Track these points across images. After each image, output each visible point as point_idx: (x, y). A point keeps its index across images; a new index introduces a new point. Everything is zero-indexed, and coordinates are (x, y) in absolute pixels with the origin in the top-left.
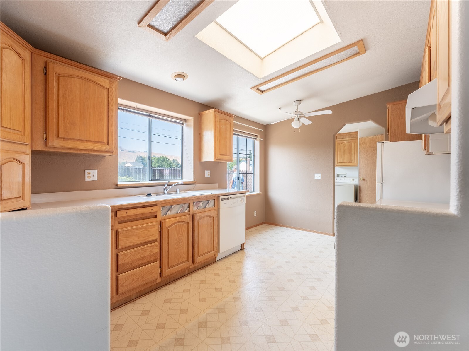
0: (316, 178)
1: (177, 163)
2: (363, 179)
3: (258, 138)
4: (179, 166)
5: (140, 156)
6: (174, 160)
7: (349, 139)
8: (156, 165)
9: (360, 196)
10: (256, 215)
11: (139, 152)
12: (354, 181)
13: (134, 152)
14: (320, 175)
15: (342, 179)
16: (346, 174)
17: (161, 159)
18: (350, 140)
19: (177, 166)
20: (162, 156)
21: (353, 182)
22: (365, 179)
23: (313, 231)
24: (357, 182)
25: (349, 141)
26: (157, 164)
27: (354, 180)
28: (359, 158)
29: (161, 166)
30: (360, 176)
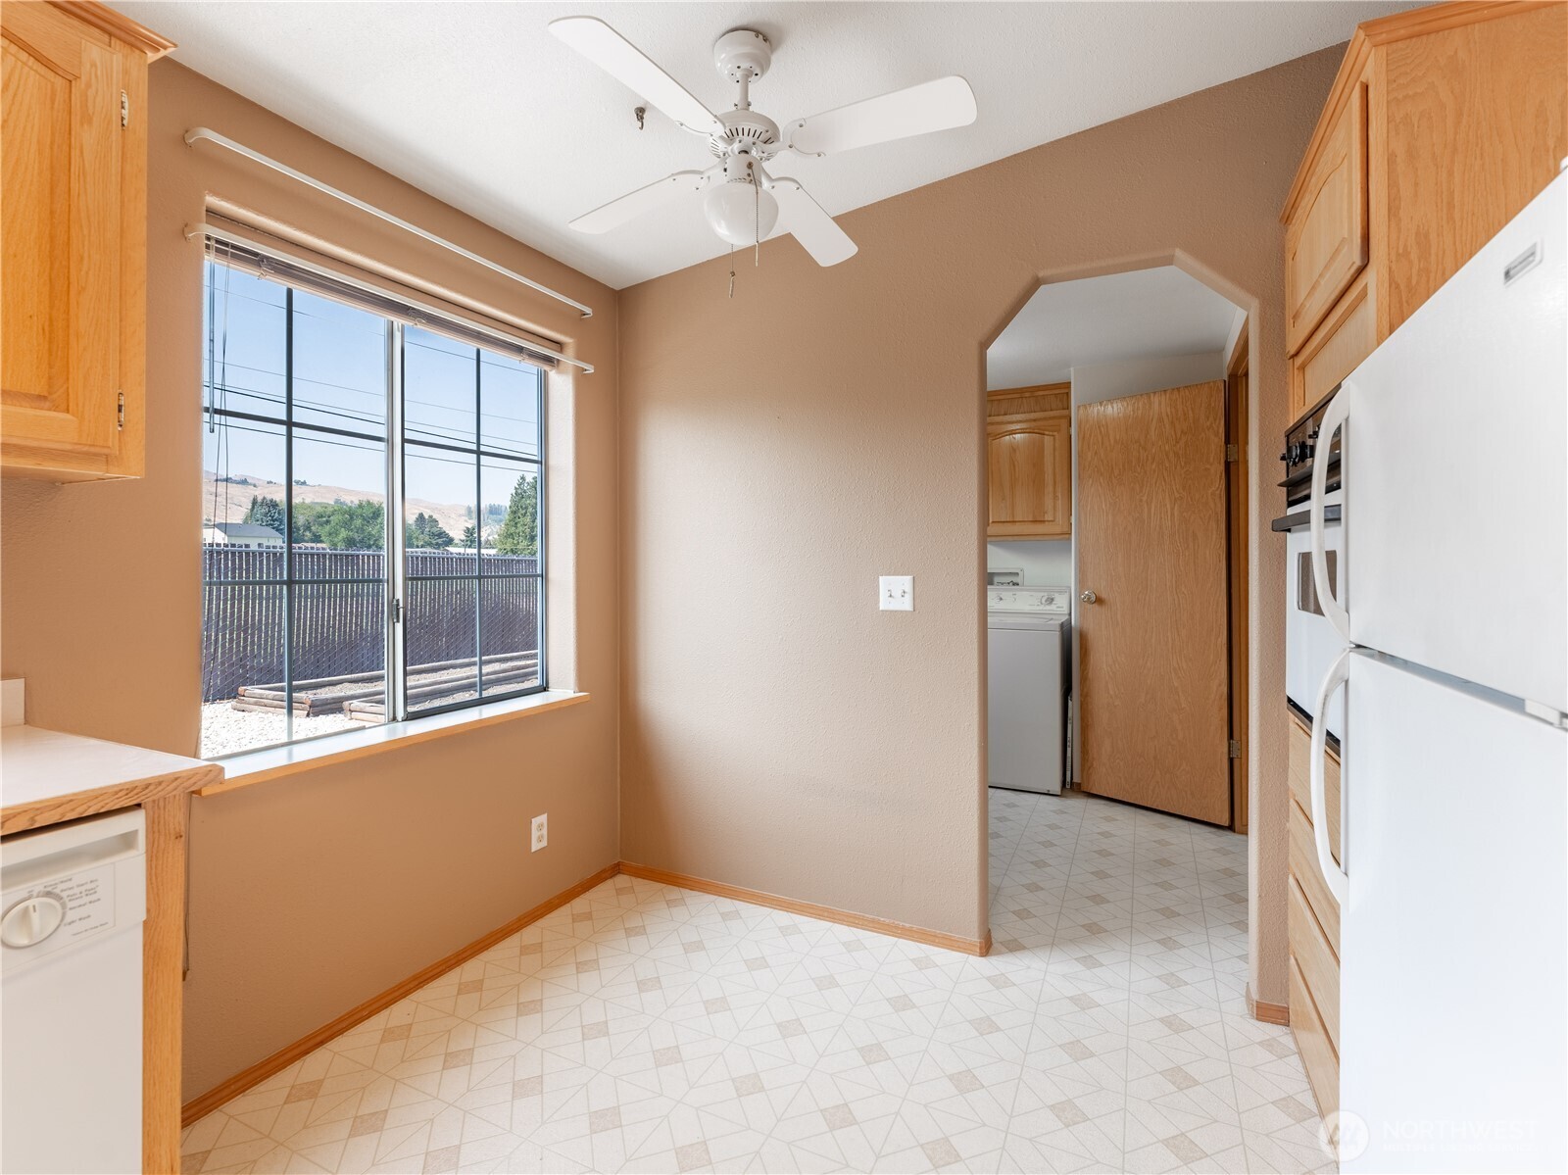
0: (884, 604)
1: (434, 530)
2: (1099, 601)
3: (568, 360)
4: (440, 541)
5: (269, 497)
6: (421, 516)
7: (1033, 416)
8: (340, 537)
9: (1084, 679)
10: (544, 843)
11: (271, 482)
12: (1053, 607)
13: (244, 482)
14: (905, 582)
15: (1004, 595)
16: (1021, 573)
17: (359, 511)
18: (1035, 420)
19: (434, 542)
20: (364, 499)
21: (1048, 607)
22: (1104, 595)
23: (873, 921)
24: (1063, 607)
25: (1033, 424)
26: (343, 533)
27: (1052, 600)
28: (1079, 501)
29: (361, 541)
30: (1081, 582)
